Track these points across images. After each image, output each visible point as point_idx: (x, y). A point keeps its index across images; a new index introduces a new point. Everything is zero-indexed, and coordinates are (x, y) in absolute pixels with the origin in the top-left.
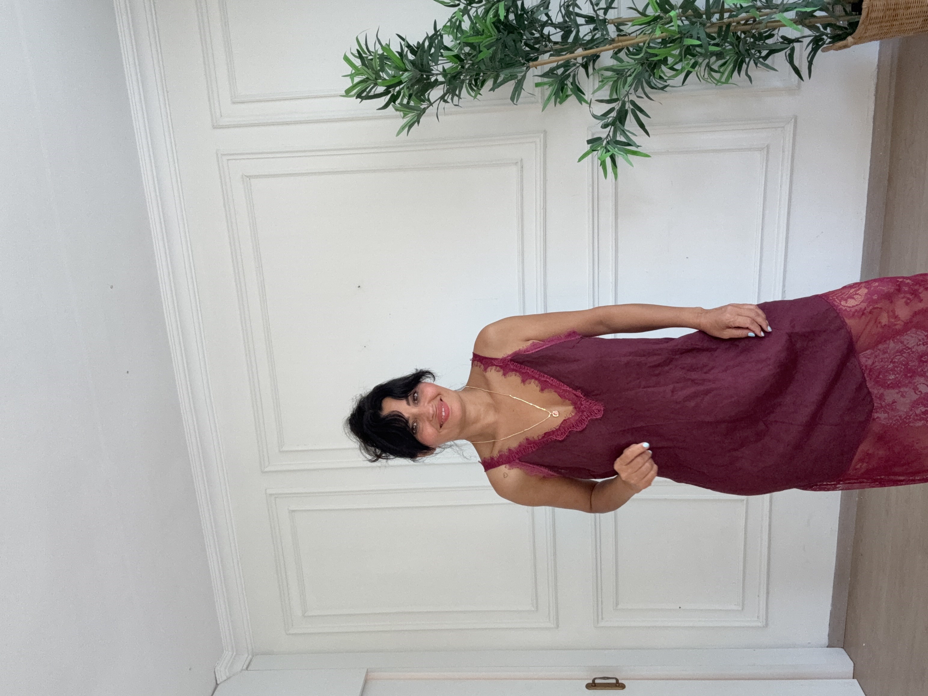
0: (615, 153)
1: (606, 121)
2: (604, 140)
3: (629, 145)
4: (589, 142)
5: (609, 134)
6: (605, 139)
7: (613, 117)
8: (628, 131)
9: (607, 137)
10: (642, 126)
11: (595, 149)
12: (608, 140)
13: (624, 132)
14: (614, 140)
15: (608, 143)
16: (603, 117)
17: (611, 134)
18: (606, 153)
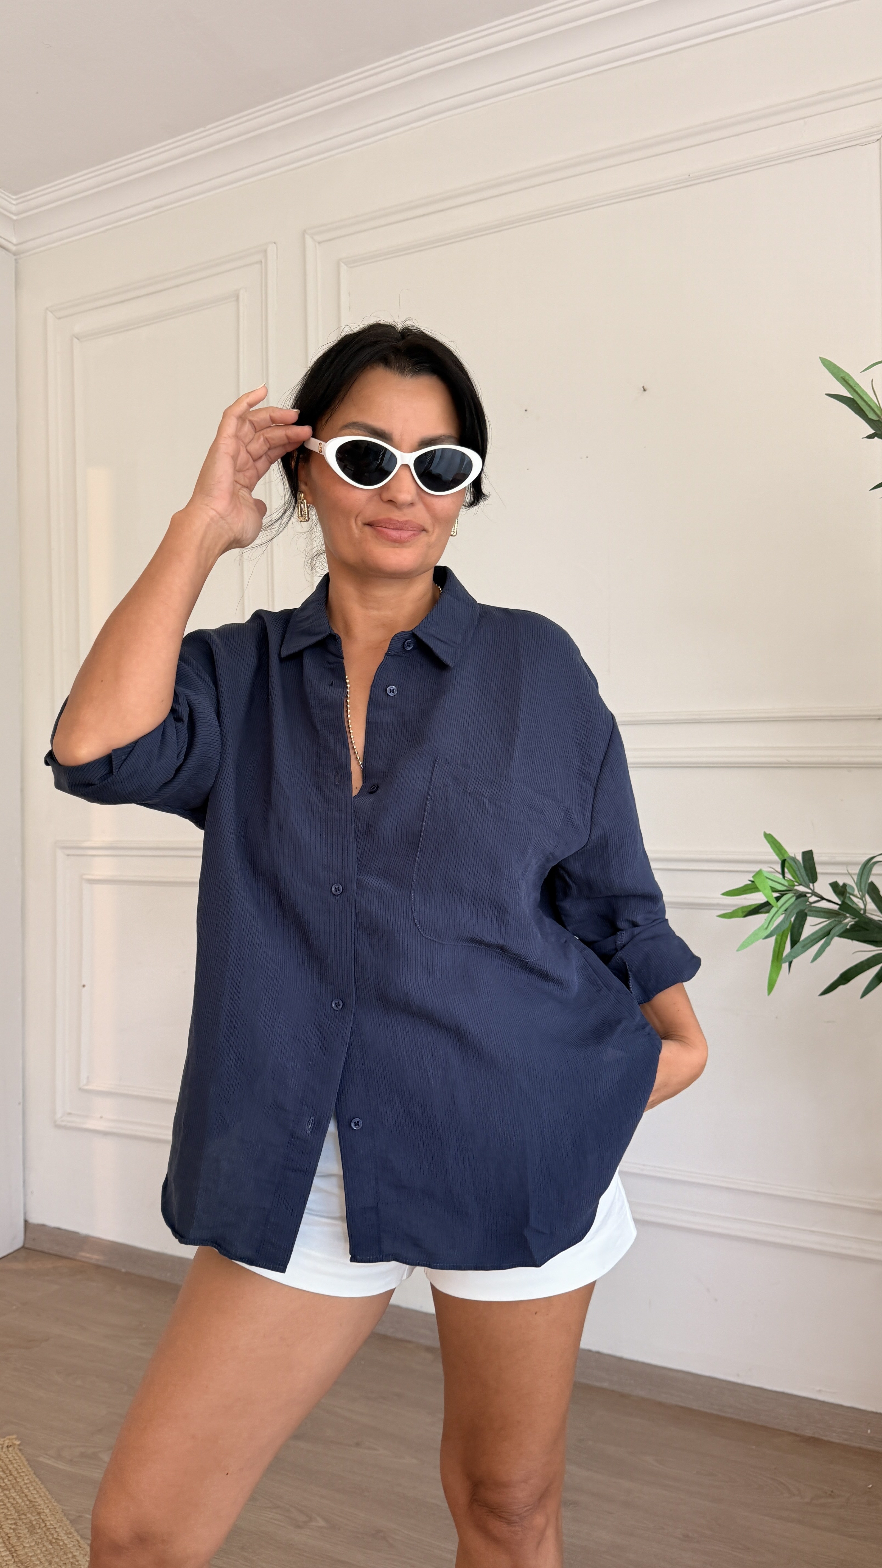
0: (773, 910)
1: (856, 892)
2: (808, 887)
3: (794, 943)
4: (808, 856)
5: (823, 898)
6: (813, 891)
7: (865, 910)
8: (827, 944)
9: (814, 894)
10: (846, 977)
11: (786, 864)
12: (809, 895)
13: (826, 934)
14: (806, 911)
15: (801, 896)
16: (865, 887)
17: (823, 904)
18: (774, 890)
